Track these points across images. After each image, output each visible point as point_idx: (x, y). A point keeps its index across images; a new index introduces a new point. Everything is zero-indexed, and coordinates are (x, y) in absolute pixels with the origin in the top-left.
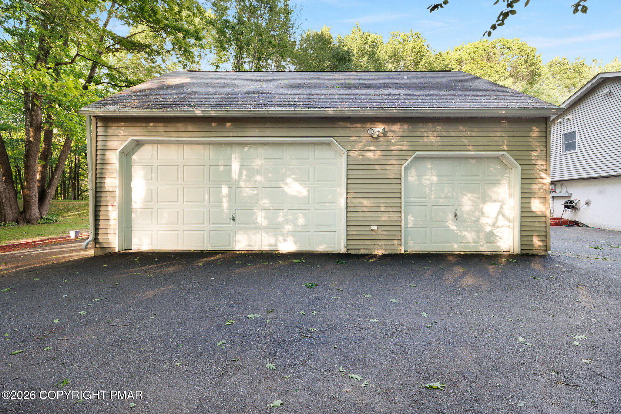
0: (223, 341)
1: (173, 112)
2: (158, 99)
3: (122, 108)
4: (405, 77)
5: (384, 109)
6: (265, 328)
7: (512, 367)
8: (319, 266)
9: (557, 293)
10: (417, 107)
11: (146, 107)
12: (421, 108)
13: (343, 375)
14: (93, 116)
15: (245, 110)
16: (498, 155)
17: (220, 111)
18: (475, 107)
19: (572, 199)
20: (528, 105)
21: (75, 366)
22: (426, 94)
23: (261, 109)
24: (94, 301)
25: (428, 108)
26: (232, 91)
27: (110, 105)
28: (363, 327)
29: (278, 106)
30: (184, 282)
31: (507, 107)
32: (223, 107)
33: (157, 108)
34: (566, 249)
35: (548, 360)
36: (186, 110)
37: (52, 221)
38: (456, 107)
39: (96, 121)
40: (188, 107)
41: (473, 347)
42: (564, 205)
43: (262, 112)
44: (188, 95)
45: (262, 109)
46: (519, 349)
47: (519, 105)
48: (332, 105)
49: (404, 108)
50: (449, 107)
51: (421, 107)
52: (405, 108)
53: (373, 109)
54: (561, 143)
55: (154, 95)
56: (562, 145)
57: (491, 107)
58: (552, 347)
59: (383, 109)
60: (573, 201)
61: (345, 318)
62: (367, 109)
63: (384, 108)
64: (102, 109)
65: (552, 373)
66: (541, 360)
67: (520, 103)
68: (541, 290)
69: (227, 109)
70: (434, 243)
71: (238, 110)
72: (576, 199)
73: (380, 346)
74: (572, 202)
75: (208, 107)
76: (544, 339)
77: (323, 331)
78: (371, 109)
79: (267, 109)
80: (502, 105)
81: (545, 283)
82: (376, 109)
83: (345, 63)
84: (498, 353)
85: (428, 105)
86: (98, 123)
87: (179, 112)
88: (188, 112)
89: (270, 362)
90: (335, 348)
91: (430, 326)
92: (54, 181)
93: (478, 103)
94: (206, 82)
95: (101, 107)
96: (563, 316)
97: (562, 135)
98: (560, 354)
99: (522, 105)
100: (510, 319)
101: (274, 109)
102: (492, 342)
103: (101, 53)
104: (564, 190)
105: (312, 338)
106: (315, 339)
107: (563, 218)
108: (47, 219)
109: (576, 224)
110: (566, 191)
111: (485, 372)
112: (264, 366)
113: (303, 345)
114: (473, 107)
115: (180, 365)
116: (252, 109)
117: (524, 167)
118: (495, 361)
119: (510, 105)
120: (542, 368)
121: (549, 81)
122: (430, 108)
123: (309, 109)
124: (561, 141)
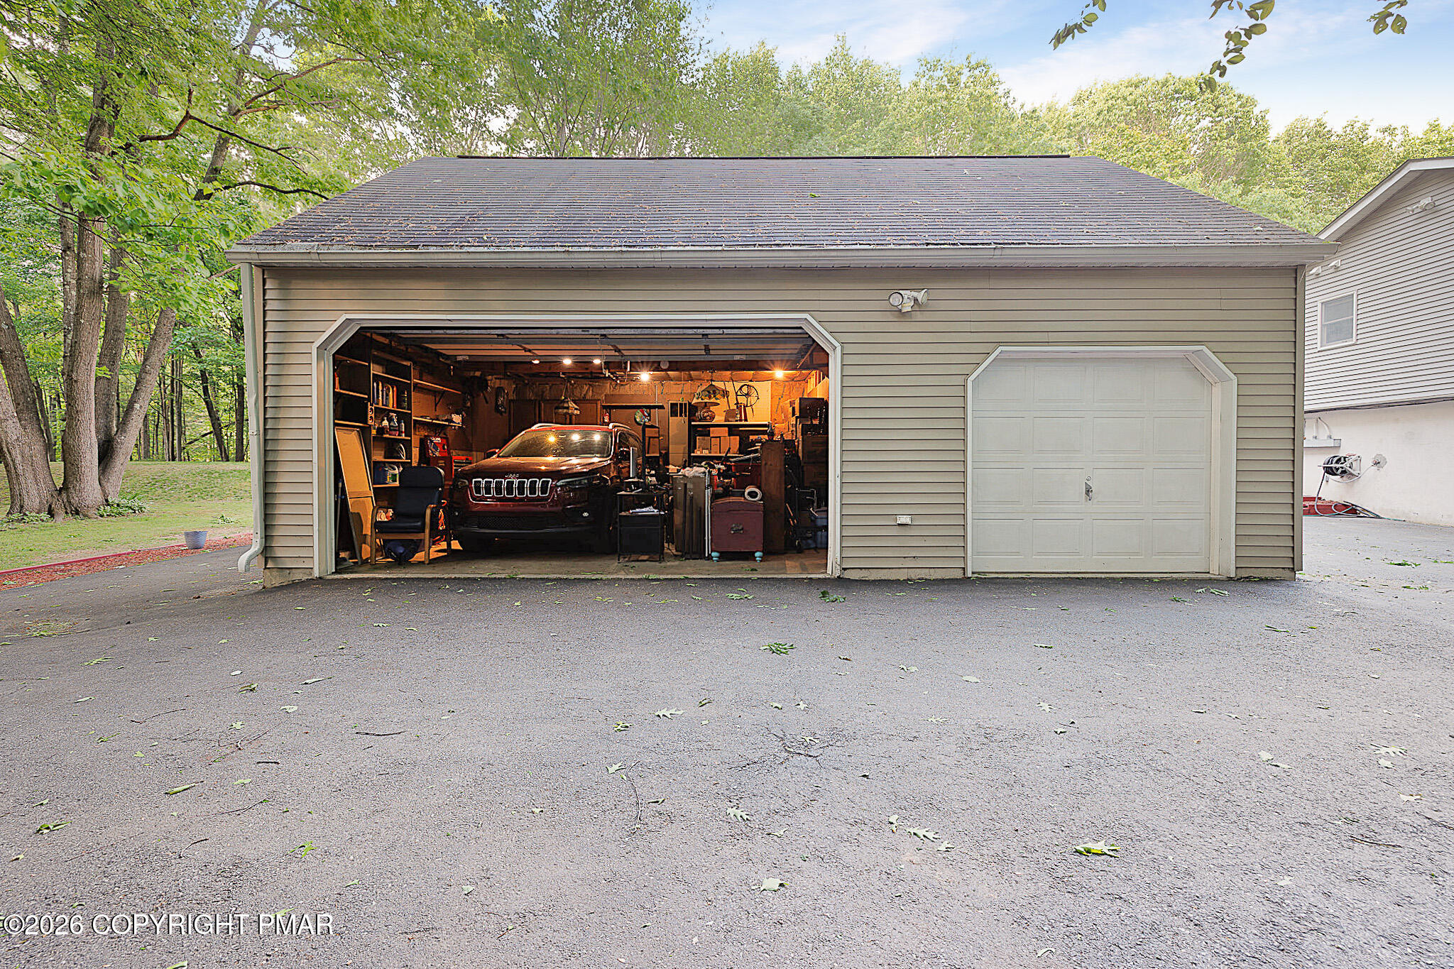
0: (620, 764)
1: (443, 256)
2: (403, 225)
3: (324, 247)
4: (966, 171)
5: (929, 247)
6: (702, 738)
7: (1253, 810)
8: (785, 607)
9: (1328, 661)
10: (1001, 242)
11: (379, 244)
12: (1012, 246)
13: (894, 829)
14: (256, 266)
15: (610, 249)
16: (1186, 351)
17: (551, 252)
18: (1135, 241)
19: (1342, 454)
20: (1255, 237)
21: (315, 816)
22: (1020, 211)
23: (645, 249)
24: (306, 683)
25: (1027, 246)
26: (570, 205)
27: (296, 238)
28: (916, 735)
29: (683, 240)
30: (491, 643)
31: (1207, 241)
32: (559, 244)
33: (405, 247)
34: (1335, 567)
35: (1328, 796)
36: (472, 249)
37: (131, 511)
38: (1091, 242)
39: (263, 275)
40: (476, 244)
41: (1163, 773)
42: (1324, 468)
43: (648, 255)
44: (471, 215)
45: (649, 249)
46: (1263, 776)
47: (1235, 237)
48: (808, 238)
49: (973, 244)
50: (1076, 242)
51: (1013, 243)
52: (976, 244)
53: (902, 247)
54: (1319, 322)
55: (391, 215)
56: (1319, 327)
57: (1170, 241)
58: (1333, 772)
59: (925, 247)
60: (1345, 458)
61: (872, 717)
62: (889, 247)
63: (928, 244)
64: (279, 249)
65: (1340, 823)
66: (1312, 797)
67: (1235, 233)
68: (1291, 654)
69: (567, 249)
70: (1039, 553)
71: (592, 249)
72: (1351, 453)
73: (960, 772)
74: (1342, 461)
75: (523, 244)
76: (1314, 754)
77: (831, 743)
78: (898, 247)
79: (660, 248)
80: (1196, 237)
81: (1299, 641)
82: (909, 247)
83: (811, 137)
84: (1219, 784)
85: (1027, 238)
86: (268, 280)
87: (457, 256)
88: (478, 256)
89: (732, 804)
90: (865, 776)
91: (1063, 730)
92: (134, 417)
93: (1142, 233)
94: (505, 183)
95: (275, 244)
96: (1348, 708)
97: (1320, 305)
98: (1351, 784)
99: (1240, 237)
100: (1234, 716)
101: (676, 248)
102: (1201, 762)
103: (236, 113)
104: (1323, 434)
105: (810, 756)
106: (818, 758)
107: (1320, 498)
108: (118, 505)
109: (1352, 510)
110: (1328, 433)
111: (1197, 820)
112: (722, 814)
113: (795, 771)
114: (1129, 241)
115: (542, 811)
116: (624, 249)
117: (1245, 380)
118: (1215, 799)
119: (1214, 237)
120: (1318, 812)
121: (1286, 179)
122: (1032, 246)
123: (756, 248)
124: (1319, 318)
